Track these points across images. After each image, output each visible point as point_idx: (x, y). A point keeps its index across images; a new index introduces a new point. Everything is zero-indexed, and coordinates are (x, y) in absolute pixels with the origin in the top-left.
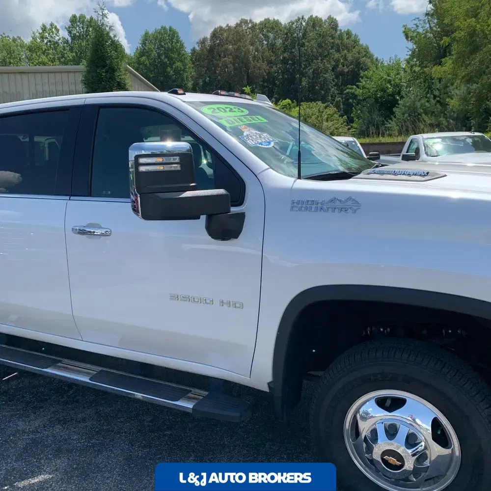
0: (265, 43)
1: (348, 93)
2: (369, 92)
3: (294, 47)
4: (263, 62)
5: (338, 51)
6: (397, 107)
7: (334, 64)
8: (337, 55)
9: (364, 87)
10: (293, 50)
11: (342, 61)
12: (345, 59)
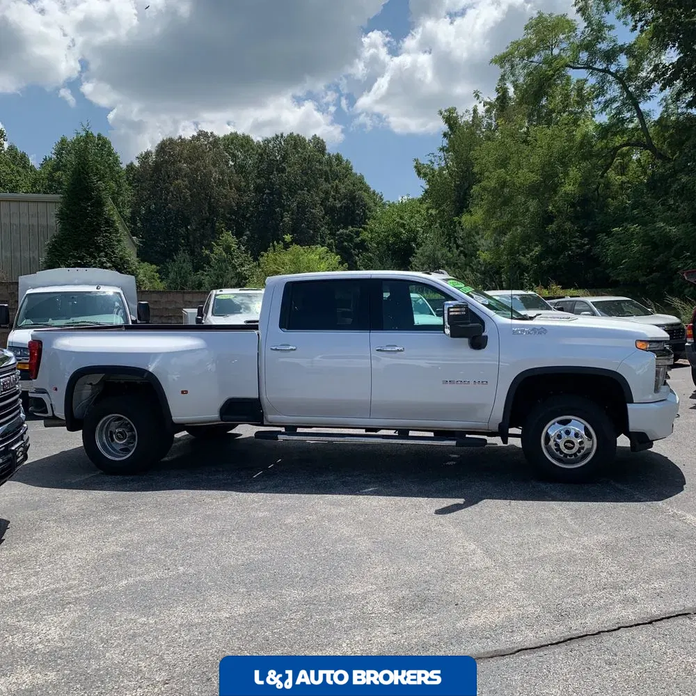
0: (231, 163)
1: (341, 234)
2: (379, 237)
3: (272, 173)
4: (231, 188)
5: (327, 180)
6: (414, 257)
7: (323, 196)
8: (325, 186)
9: (372, 231)
10: (271, 176)
11: (332, 193)
12: (337, 190)
